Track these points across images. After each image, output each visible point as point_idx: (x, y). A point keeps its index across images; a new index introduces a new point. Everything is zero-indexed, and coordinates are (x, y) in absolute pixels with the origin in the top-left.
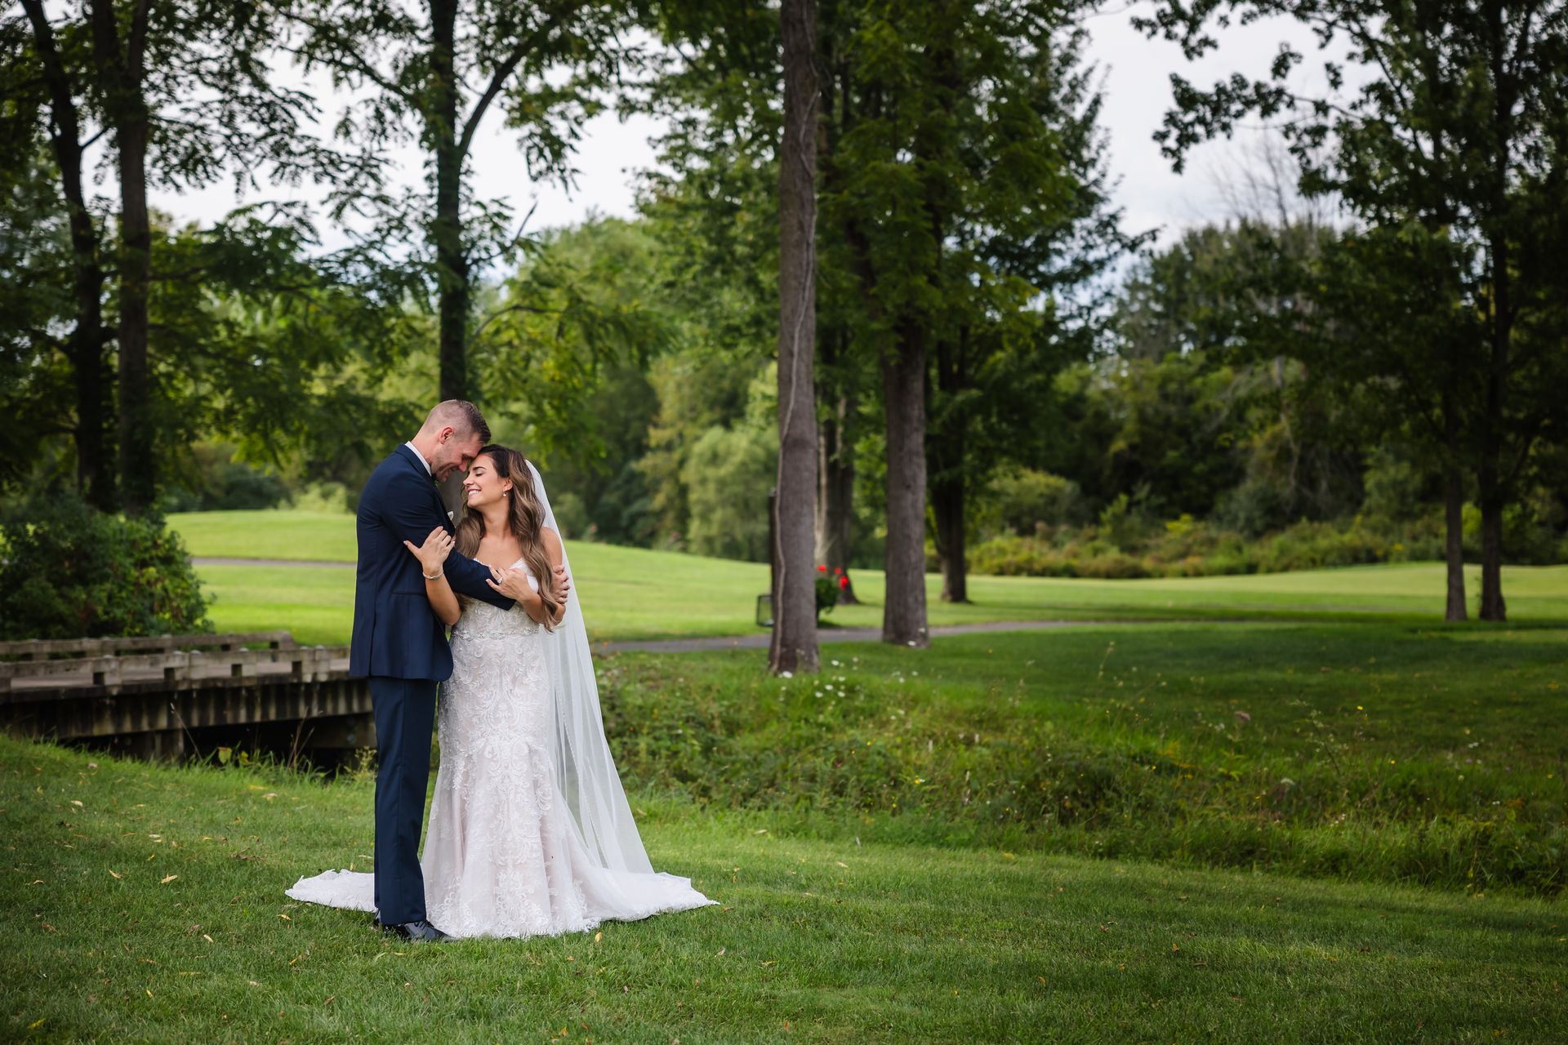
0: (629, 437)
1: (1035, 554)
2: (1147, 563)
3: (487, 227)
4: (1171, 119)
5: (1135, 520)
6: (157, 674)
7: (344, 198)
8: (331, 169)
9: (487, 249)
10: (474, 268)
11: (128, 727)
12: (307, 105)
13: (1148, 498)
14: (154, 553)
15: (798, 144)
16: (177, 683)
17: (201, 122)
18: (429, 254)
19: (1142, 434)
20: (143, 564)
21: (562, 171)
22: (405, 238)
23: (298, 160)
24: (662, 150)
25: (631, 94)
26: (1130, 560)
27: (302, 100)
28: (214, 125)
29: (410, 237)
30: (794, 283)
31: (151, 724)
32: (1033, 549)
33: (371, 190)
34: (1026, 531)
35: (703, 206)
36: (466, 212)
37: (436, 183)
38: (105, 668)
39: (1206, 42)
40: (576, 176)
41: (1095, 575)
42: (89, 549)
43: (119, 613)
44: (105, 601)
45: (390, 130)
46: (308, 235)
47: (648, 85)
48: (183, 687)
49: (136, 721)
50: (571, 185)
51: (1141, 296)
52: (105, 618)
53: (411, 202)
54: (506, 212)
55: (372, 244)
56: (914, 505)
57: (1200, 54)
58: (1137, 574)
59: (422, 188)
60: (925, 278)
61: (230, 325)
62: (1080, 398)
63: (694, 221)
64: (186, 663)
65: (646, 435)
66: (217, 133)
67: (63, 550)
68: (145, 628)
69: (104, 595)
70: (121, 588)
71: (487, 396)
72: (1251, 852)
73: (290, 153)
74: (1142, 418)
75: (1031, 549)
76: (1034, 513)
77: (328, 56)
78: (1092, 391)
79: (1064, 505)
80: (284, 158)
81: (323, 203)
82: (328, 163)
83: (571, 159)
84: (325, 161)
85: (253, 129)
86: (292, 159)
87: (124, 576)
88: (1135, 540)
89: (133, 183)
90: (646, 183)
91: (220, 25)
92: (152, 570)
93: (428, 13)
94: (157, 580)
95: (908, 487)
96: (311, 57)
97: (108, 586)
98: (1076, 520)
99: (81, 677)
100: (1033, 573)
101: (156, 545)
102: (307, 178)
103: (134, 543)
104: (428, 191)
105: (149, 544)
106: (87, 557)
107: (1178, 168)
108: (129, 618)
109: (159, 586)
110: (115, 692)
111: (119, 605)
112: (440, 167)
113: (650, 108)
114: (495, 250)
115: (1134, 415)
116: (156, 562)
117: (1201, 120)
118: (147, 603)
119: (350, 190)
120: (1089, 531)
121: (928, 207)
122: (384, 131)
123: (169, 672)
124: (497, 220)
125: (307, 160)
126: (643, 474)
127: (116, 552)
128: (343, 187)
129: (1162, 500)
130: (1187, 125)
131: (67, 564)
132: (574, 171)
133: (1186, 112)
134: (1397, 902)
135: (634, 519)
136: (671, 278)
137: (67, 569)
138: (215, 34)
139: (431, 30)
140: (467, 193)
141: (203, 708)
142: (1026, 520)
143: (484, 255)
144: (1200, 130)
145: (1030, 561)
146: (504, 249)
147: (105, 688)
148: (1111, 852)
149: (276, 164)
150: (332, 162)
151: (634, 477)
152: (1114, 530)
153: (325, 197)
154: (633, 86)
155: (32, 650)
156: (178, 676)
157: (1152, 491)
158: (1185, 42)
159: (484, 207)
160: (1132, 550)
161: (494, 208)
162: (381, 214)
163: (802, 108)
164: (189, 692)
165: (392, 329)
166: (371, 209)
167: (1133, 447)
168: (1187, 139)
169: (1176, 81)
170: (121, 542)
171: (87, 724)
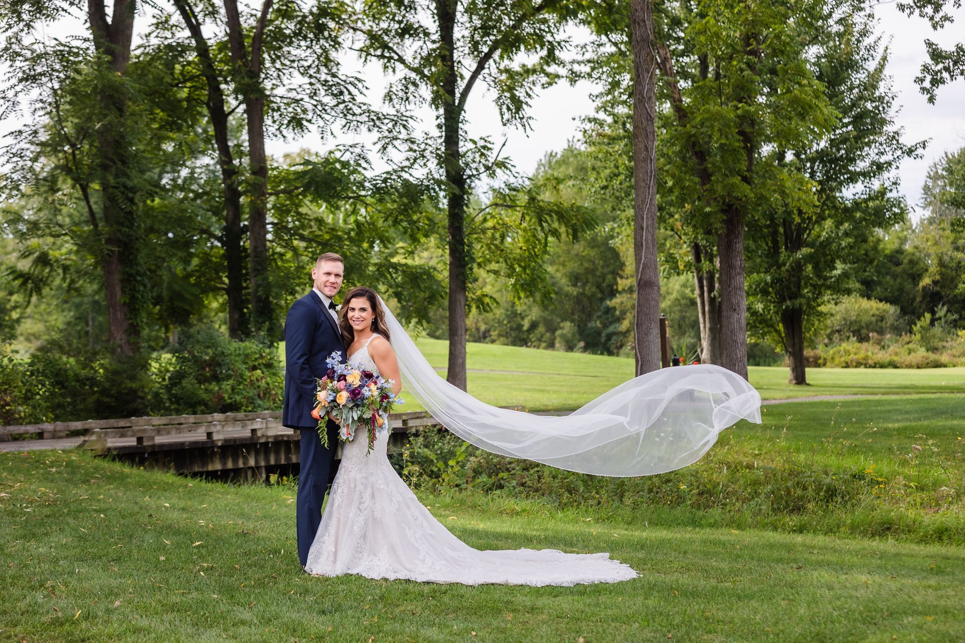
0: (604, 285)
1: (870, 354)
2: (944, 358)
3: (477, 155)
4: (926, 68)
5: (937, 330)
6: (247, 434)
7: (387, 141)
8: (377, 122)
9: (476, 169)
10: (468, 181)
11: (230, 465)
12: (360, 85)
13: (945, 316)
14: (260, 361)
15: (643, 97)
16: (259, 438)
17: (299, 97)
18: (440, 174)
19: (941, 274)
20: (254, 368)
21: (521, 119)
22: (425, 164)
23: (359, 118)
24: (598, 102)
25: (576, 68)
26: (932, 356)
27: (357, 82)
28: (307, 99)
29: (429, 164)
30: (642, 184)
31: (244, 463)
32: (869, 350)
33: (404, 135)
34: (862, 339)
35: (624, 137)
36: (464, 147)
37: (444, 128)
38: (213, 429)
39: (946, 18)
40: (530, 121)
41: (910, 366)
42: (220, 360)
43: (238, 398)
44: (230, 391)
45: (411, 98)
46: (364, 164)
47: (589, 61)
48: (263, 440)
49: (235, 461)
50: (527, 126)
51: (940, 183)
52: (229, 401)
53: (429, 141)
54: (489, 146)
55: (403, 169)
56: (739, 321)
57: (942, 27)
58: (938, 365)
59: (436, 132)
60: (739, 178)
61: (320, 221)
62: (900, 251)
63: (619, 146)
64: (264, 426)
65: (617, 284)
66: (308, 104)
67: (205, 361)
68: (255, 407)
69: (229, 387)
70: (240, 383)
71: (479, 260)
72: (888, 529)
73: (354, 114)
74: (941, 264)
75: (867, 351)
76: (869, 326)
77: (379, 52)
78: (908, 247)
79: (890, 320)
80: (349, 117)
81: (375, 144)
82: (375, 120)
83: (527, 111)
84: (375, 118)
85: (329, 100)
86: (354, 118)
87: (241, 376)
88: (936, 343)
89: (257, 137)
90: (588, 126)
91: (305, 38)
92: (259, 371)
93: (437, 23)
94: (262, 378)
95: (735, 310)
96: (368, 54)
97: (231, 382)
98: (897, 330)
99: (199, 435)
100: (867, 366)
101: (261, 357)
102: (364, 128)
103: (247, 356)
104: (440, 134)
105: (257, 356)
106: (219, 365)
107: (931, 100)
108: (244, 401)
109: (264, 381)
110: (220, 444)
111: (238, 394)
112: (445, 118)
113: (590, 75)
114: (482, 169)
115: (936, 261)
116: (262, 367)
117: (947, 69)
118: (256, 392)
119: (391, 135)
120: (906, 338)
121: (741, 133)
122: (407, 99)
123: (254, 431)
124: (483, 150)
125: (364, 118)
126: (614, 309)
127: (237, 361)
128: (387, 134)
129: (956, 316)
130: (936, 73)
131: (207, 369)
132: (530, 118)
133: (937, 64)
134: (949, 554)
135: (609, 337)
136: (605, 183)
137: (208, 372)
138: (303, 43)
139: (439, 33)
140: (464, 134)
141: (277, 453)
142: (864, 331)
143: (475, 173)
144: (945, 75)
145: (866, 358)
146: (487, 168)
147: (213, 442)
148: (801, 530)
149: (344, 121)
150: (379, 119)
151: (609, 310)
152: (922, 337)
153: (376, 140)
154: (579, 63)
155: (183, 421)
156: (259, 434)
157: (948, 311)
158: (932, 18)
159: (475, 142)
160: (935, 350)
161: (482, 143)
162: (411, 150)
163: (646, 74)
164: (266, 443)
165: (418, 221)
166: (405, 147)
167: (935, 283)
168: (936, 82)
169: (929, 44)
170: (239, 355)
171: (205, 463)
